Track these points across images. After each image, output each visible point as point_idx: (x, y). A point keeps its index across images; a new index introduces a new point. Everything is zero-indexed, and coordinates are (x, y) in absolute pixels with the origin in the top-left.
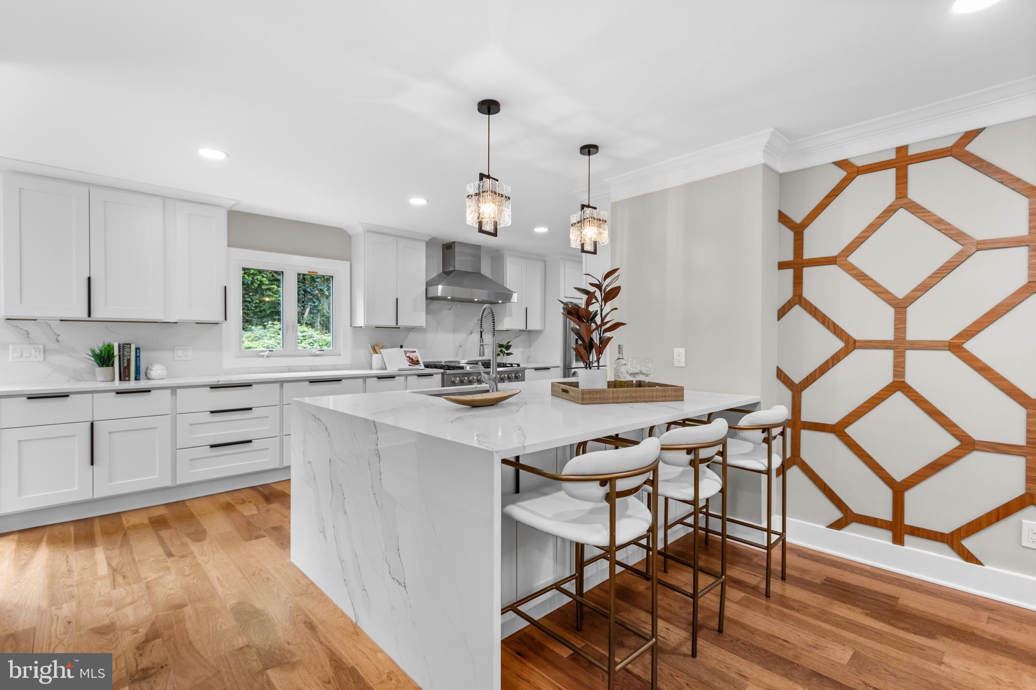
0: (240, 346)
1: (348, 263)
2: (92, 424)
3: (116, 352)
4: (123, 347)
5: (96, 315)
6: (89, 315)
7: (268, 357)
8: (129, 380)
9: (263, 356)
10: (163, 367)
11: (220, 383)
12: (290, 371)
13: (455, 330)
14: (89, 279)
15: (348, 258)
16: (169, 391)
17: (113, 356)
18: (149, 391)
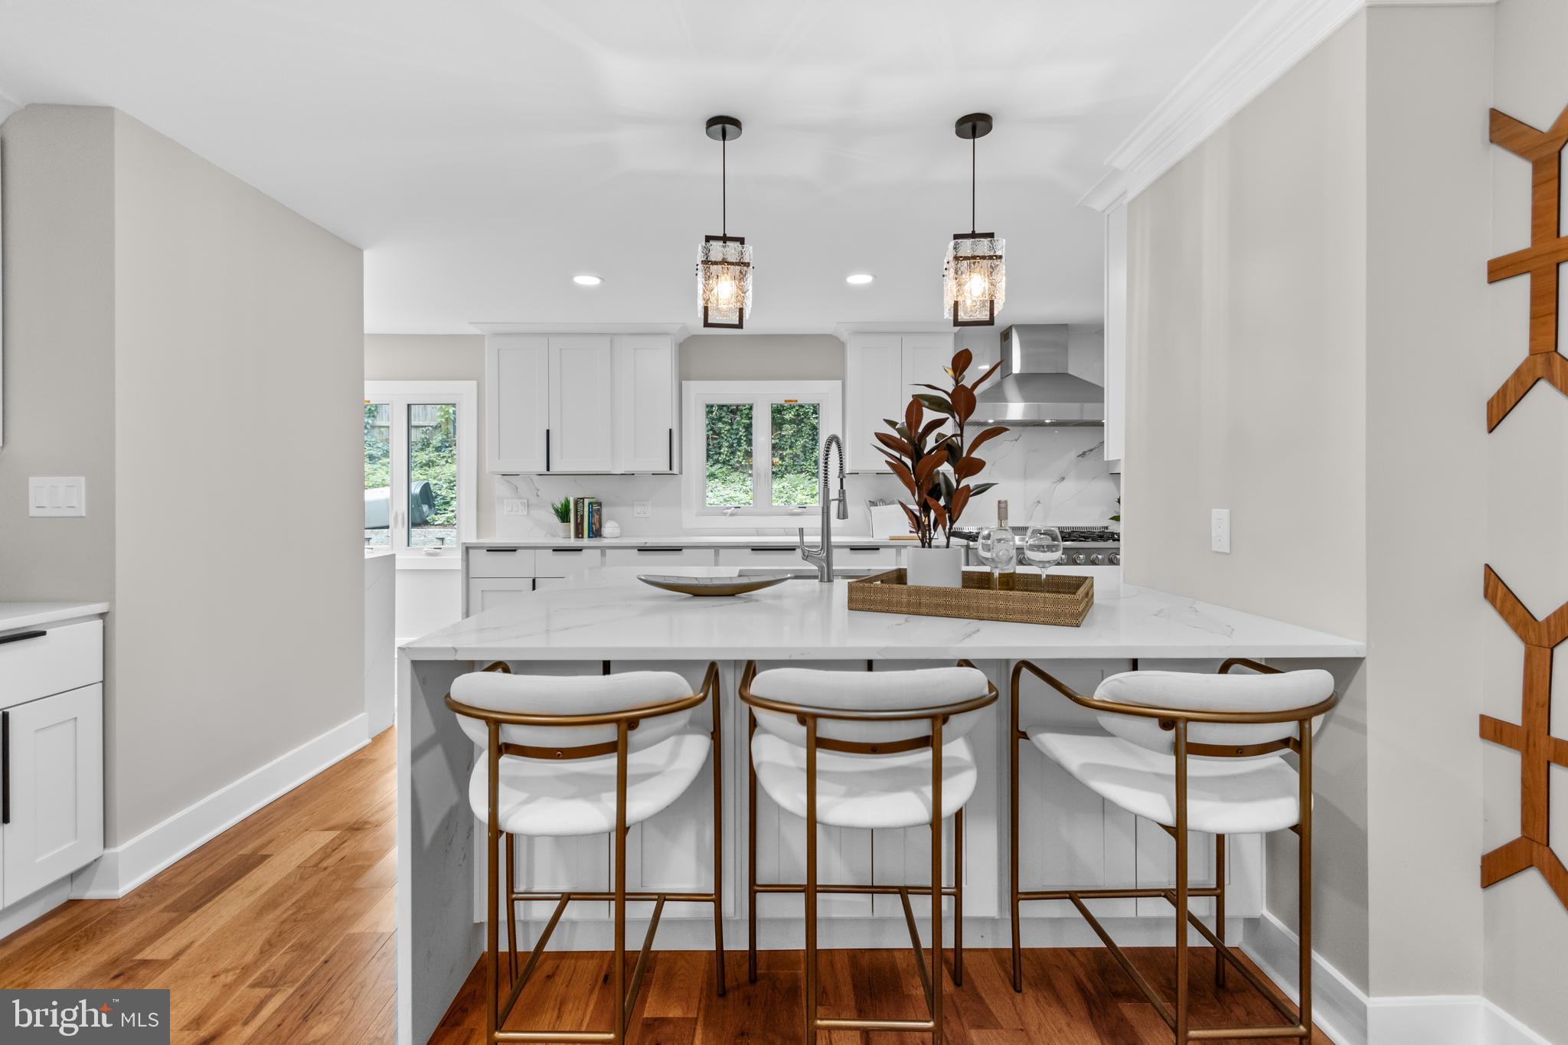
0: (704, 501)
1: (839, 382)
2: (534, 581)
3: (572, 506)
4: (579, 502)
5: (554, 469)
6: (548, 469)
7: (732, 515)
8: (583, 537)
9: (725, 514)
10: (616, 525)
11: (647, 545)
12: (758, 535)
13: (1026, 475)
14: (548, 431)
15: (839, 374)
16: (598, 552)
17: (569, 510)
18: (581, 550)
